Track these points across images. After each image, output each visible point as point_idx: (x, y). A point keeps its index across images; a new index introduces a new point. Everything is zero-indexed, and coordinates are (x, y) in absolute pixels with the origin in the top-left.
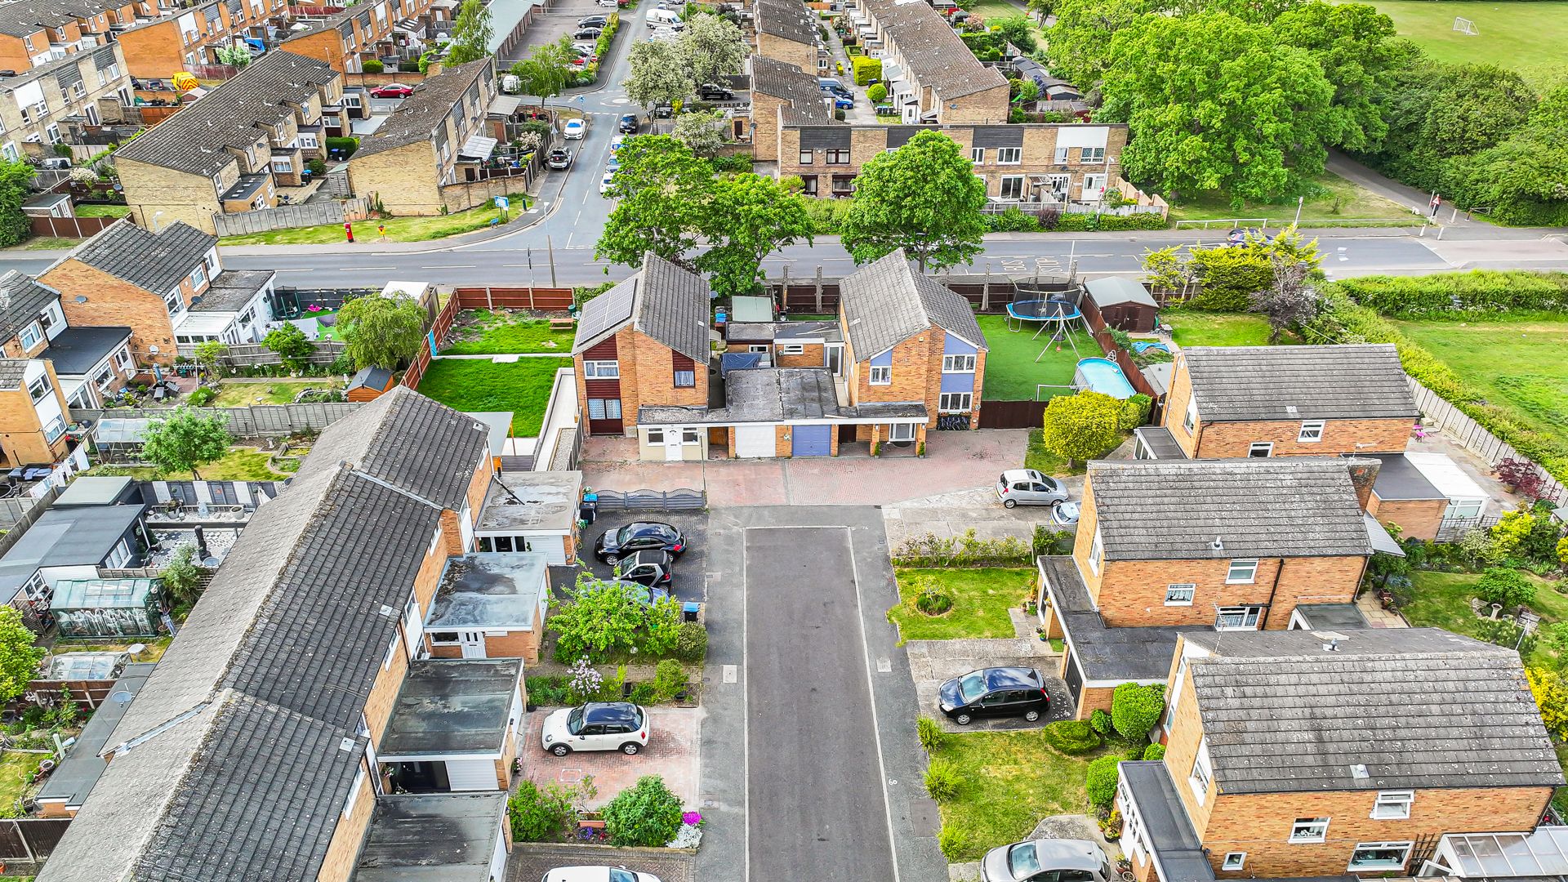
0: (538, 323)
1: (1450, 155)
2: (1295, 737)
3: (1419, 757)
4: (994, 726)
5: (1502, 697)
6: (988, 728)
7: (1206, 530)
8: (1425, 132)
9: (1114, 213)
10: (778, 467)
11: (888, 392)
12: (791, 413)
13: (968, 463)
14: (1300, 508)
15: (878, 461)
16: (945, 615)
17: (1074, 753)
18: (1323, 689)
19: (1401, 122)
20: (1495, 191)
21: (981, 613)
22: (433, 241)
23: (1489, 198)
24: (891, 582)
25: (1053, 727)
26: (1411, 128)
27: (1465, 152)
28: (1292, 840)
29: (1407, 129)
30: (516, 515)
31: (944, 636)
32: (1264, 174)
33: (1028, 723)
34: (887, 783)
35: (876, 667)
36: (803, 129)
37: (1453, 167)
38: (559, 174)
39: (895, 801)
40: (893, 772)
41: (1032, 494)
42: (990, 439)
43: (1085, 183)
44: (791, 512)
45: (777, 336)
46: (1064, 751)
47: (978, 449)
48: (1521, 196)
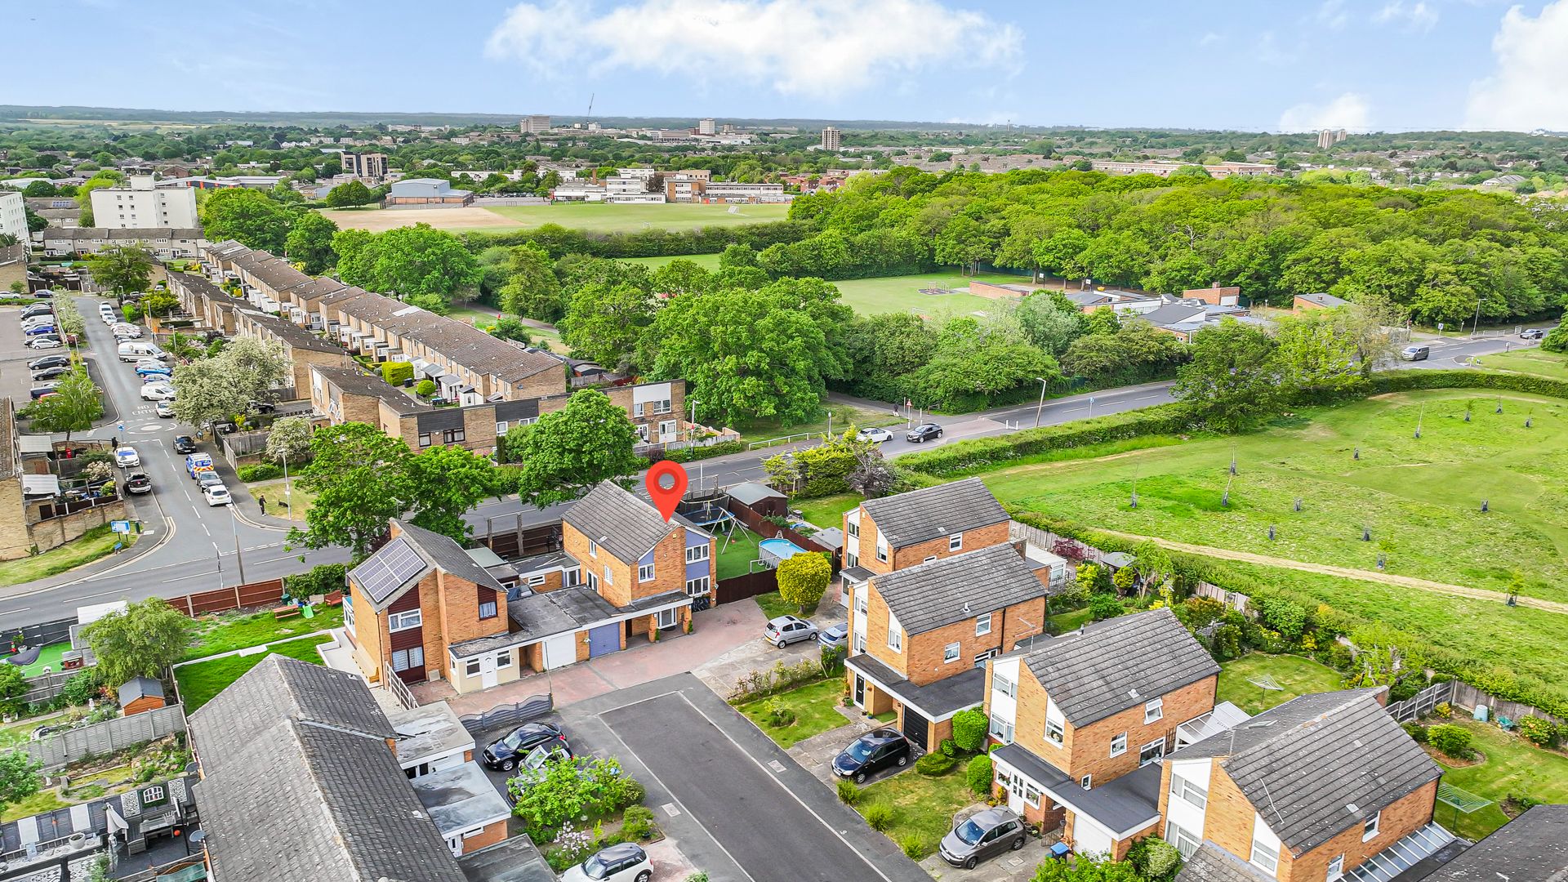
0: (255, 618)
1: (899, 374)
2: (1095, 684)
3: (1156, 677)
4: (881, 777)
5: (1174, 633)
6: (879, 780)
7: (956, 602)
8: (878, 361)
9: (702, 445)
10: (584, 668)
11: (653, 585)
12: (583, 621)
13: (728, 629)
14: (999, 575)
15: (660, 645)
16: (794, 724)
17: (944, 773)
18: (1094, 654)
19: (858, 357)
20: (940, 392)
21: (817, 716)
22: (53, 577)
23: (937, 398)
24: (738, 716)
25: (921, 762)
26: (865, 360)
27: (908, 371)
28: (1112, 755)
29: (864, 361)
30: (416, 746)
31: (805, 737)
32: (802, 399)
33: (900, 768)
34: (841, 835)
35: (774, 769)
36: (419, 416)
37: (905, 381)
38: (145, 498)
39: (854, 843)
40: (839, 828)
41: (795, 632)
42: (730, 610)
43: (660, 429)
44: (627, 693)
45: (521, 572)
46: (935, 774)
47: (727, 619)
48: (958, 393)
